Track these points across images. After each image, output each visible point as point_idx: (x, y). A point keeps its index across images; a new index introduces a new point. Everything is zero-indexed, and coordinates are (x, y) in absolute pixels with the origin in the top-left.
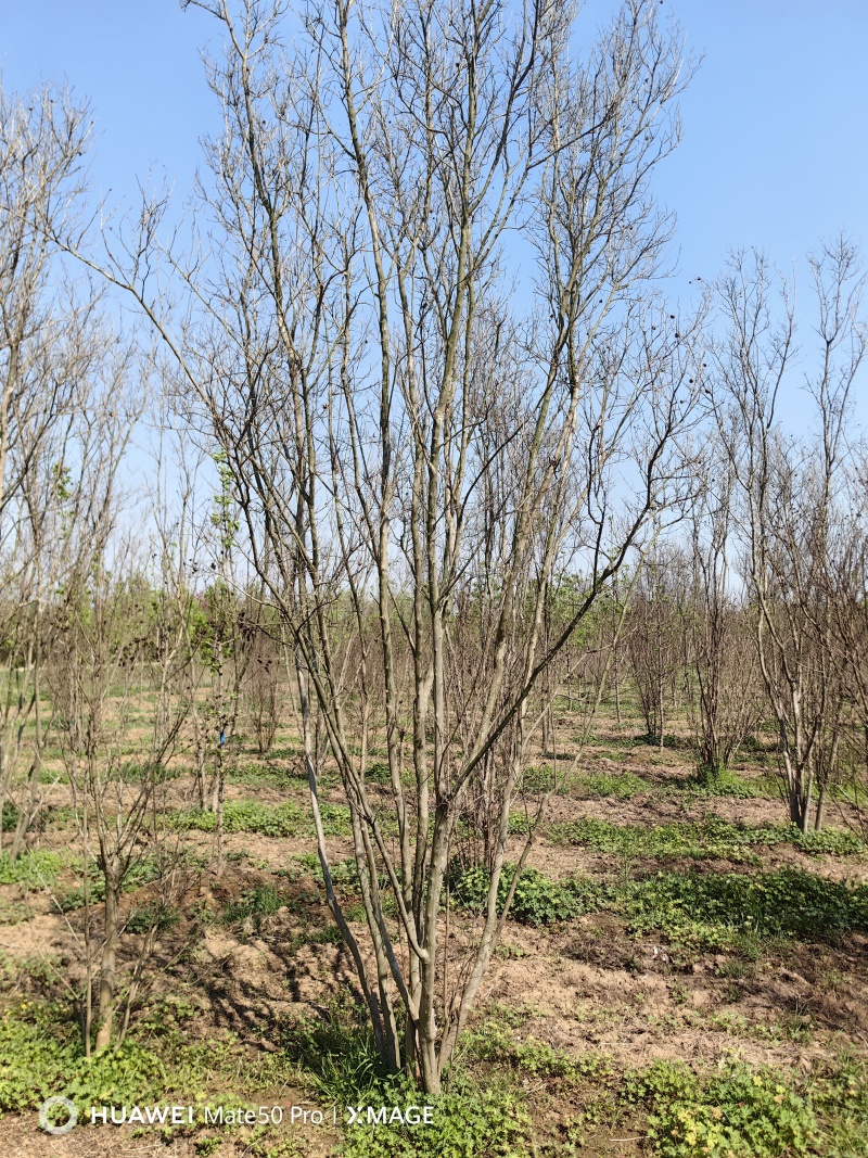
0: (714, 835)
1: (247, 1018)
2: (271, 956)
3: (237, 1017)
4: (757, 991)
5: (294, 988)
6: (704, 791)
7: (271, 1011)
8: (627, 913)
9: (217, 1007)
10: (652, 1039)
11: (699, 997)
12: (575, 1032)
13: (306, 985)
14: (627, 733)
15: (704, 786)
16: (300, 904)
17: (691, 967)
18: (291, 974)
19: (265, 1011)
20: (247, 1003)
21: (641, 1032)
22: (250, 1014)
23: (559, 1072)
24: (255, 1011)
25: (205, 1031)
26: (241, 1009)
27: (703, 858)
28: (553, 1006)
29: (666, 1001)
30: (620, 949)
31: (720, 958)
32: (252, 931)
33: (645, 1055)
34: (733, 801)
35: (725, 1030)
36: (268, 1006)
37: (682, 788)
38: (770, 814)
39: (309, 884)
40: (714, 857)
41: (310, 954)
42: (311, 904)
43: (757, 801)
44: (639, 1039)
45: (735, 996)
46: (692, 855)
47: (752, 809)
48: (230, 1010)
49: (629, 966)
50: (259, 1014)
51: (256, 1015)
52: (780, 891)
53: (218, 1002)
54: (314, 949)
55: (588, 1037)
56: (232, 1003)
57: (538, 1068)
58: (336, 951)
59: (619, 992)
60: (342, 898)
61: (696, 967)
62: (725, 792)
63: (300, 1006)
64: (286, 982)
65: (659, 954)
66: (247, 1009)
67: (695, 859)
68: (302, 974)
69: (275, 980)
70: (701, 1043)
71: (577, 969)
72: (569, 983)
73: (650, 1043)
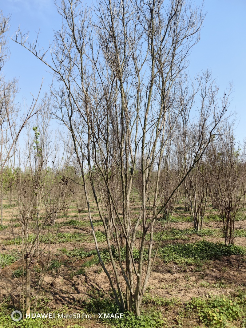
0: (174, 233)
1: (66, 300)
2: (65, 280)
3: (63, 300)
4: (207, 275)
5: (76, 289)
6: (166, 221)
7: (73, 297)
8: (162, 257)
9: (56, 298)
10: (186, 292)
11: (193, 278)
12: (164, 292)
13: (80, 288)
14: (137, 207)
15: (165, 220)
16: (66, 264)
17: (186, 270)
18: (73, 285)
19: (71, 297)
20: (65, 295)
21: (182, 290)
22: (67, 299)
23: (167, 304)
24: (68, 298)
25: (54, 306)
26: (63, 298)
27: (174, 240)
28: (154, 285)
29: (184, 280)
30: (165, 267)
31: (192, 267)
32: (55, 273)
33: (186, 296)
34: (174, 223)
35: (204, 287)
36: (72, 296)
37: (159, 221)
38: (185, 226)
39: (66, 257)
40: (177, 239)
41: (77, 278)
42: (69, 263)
43: (181, 223)
44: (182, 292)
45: (202, 277)
46: (171, 239)
47: (180, 225)
48: (60, 298)
49: (169, 272)
50: (70, 299)
51: (69, 299)
52: (202, 247)
53: (55, 296)
54: (78, 277)
55: (168, 293)
56: (60, 296)
57: (161, 304)
58: (84, 277)
59: (170, 279)
60: (78, 261)
61: (187, 270)
62: (172, 221)
63: (81, 294)
64: (73, 288)
65: (176, 268)
66: (65, 297)
67: (172, 240)
68: (77, 285)
69: (69, 288)
70: (200, 291)
71: (156, 274)
72: (155, 279)
73: (186, 293)
